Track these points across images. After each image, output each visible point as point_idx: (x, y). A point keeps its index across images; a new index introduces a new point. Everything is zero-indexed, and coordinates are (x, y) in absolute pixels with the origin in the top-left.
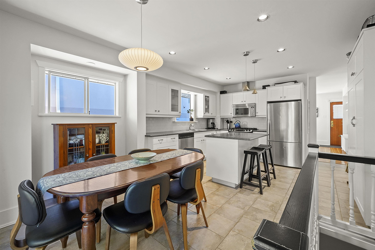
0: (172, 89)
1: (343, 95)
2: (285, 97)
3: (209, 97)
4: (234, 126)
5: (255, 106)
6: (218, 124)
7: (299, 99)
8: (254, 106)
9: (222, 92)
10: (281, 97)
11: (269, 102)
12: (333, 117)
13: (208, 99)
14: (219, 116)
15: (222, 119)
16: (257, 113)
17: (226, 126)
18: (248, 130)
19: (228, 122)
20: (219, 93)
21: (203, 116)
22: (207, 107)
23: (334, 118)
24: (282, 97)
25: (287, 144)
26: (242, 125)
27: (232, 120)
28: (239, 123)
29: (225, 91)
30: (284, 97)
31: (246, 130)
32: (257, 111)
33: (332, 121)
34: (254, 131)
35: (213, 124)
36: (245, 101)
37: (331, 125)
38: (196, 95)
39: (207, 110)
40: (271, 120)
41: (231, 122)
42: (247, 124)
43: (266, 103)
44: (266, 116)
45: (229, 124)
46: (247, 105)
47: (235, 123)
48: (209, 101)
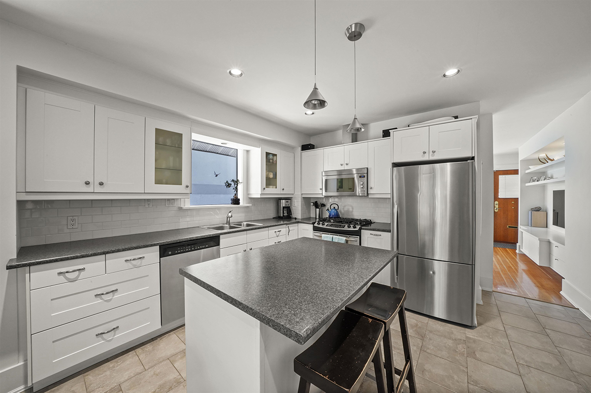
0: (156, 129)
1: (520, 159)
2: (434, 152)
3: (276, 155)
4: (326, 215)
5: (367, 173)
6: (298, 211)
7: (469, 155)
8: (364, 174)
9: (305, 147)
10: (424, 153)
11: (396, 165)
12: (498, 195)
13: (275, 159)
14: (300, 193)
15: (306, 200)
16: (371, 188)
17: (314, 212)
18: (352, 226)
19: (316, 205)
20: (300, 148)
21: (261, 194)
22: (271, 176)
23: (499, 197)
24: (427, 151)
25: (432, 264)
26: (343, 211)
27: (324, 201)
28: (336, 208)
29: (310, 144)
30: (431, 153)
31: (346, 225)
32: (371, 184)
33: (497, 202)
34: (364, 229)
35: (288, 209)
36: (347, 164)
37: (495, 208)
38: (248, 151)
39: (270, 181)
40: (400, 205)
41: (323, 205)
42: (353, 211)
43: (391, 166)
44: (389, 196)
45: (318, 210)
46: (354, 172)
47: (329, 209)
48: (276, 164)
